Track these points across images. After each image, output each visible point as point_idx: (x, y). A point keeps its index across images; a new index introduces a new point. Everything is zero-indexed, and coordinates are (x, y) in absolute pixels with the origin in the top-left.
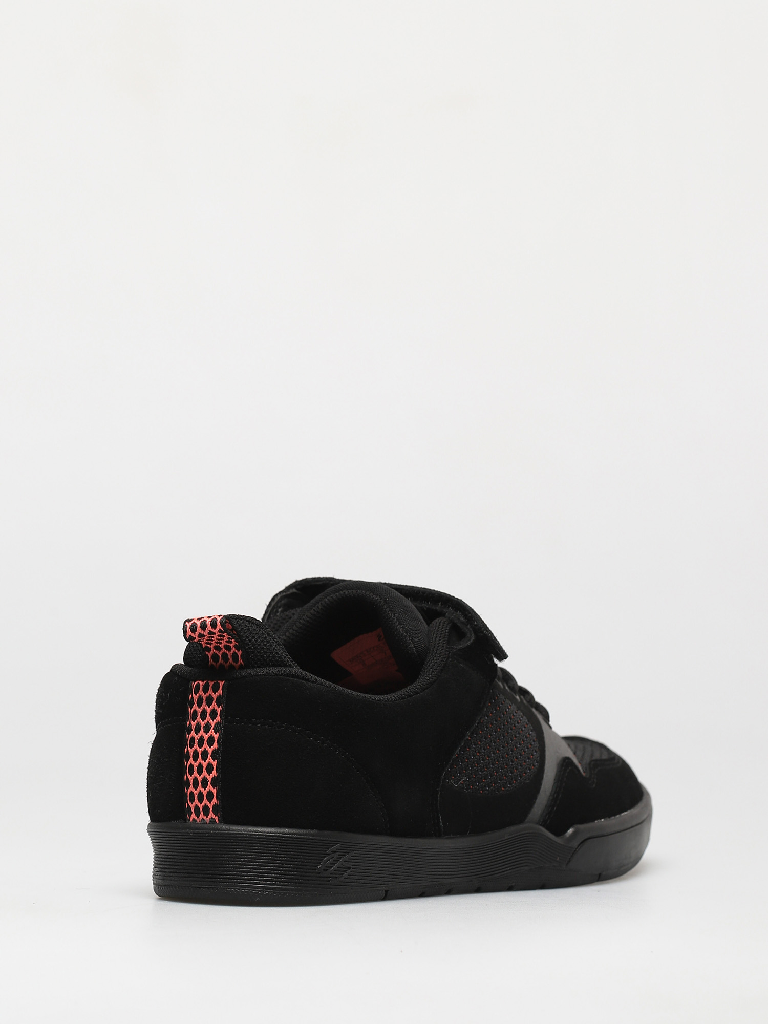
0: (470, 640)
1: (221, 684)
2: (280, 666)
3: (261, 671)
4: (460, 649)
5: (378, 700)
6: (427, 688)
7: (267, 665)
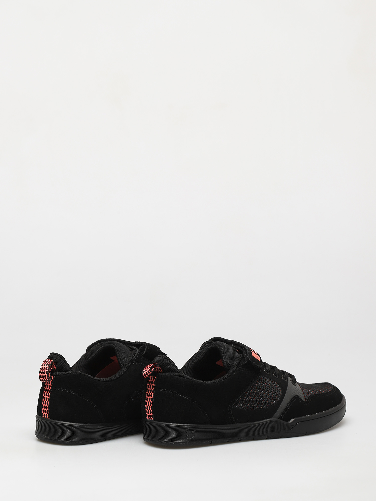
0: (246, 362)
1: (155, 377)
2: (174, 372)
3: (166, 374)
4: (242, 365)
5: (206, 383)
6: (226, 378)
7: (170, 372)
